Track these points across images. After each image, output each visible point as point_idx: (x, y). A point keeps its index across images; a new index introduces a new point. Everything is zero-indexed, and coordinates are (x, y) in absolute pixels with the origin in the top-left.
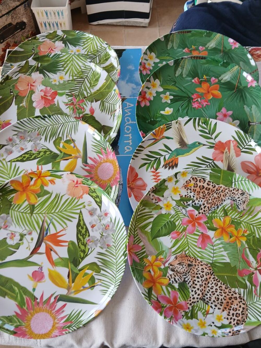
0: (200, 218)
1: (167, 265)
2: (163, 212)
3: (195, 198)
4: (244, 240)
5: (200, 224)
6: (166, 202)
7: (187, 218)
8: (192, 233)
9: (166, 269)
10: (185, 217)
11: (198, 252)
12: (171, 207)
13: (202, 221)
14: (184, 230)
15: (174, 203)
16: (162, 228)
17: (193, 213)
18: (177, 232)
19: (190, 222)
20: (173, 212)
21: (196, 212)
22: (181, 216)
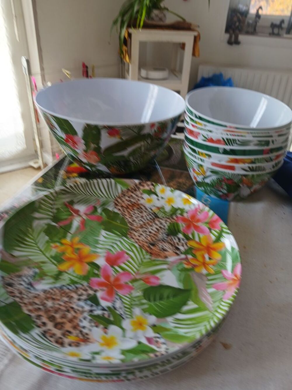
0: (101, 284)
1: (183, 256)
2: (153, 319)
3: (86, 314)
4: (68, 240)
5: (107, 277)
6: (140, 332)
7: (120, 293)
8: (126, 273)
9: (186, 253)
10: (122, 296)
11: (133, 252)
12: (135, 319)
13: (102, 279)
14: (135, 280)
15: (126, 323)
16: (168, 297)
17: (106, 296)
18: (148, 282)
19: (120, 287)
20: (137, 311)
21: (99, 294)
22: (127, 300)
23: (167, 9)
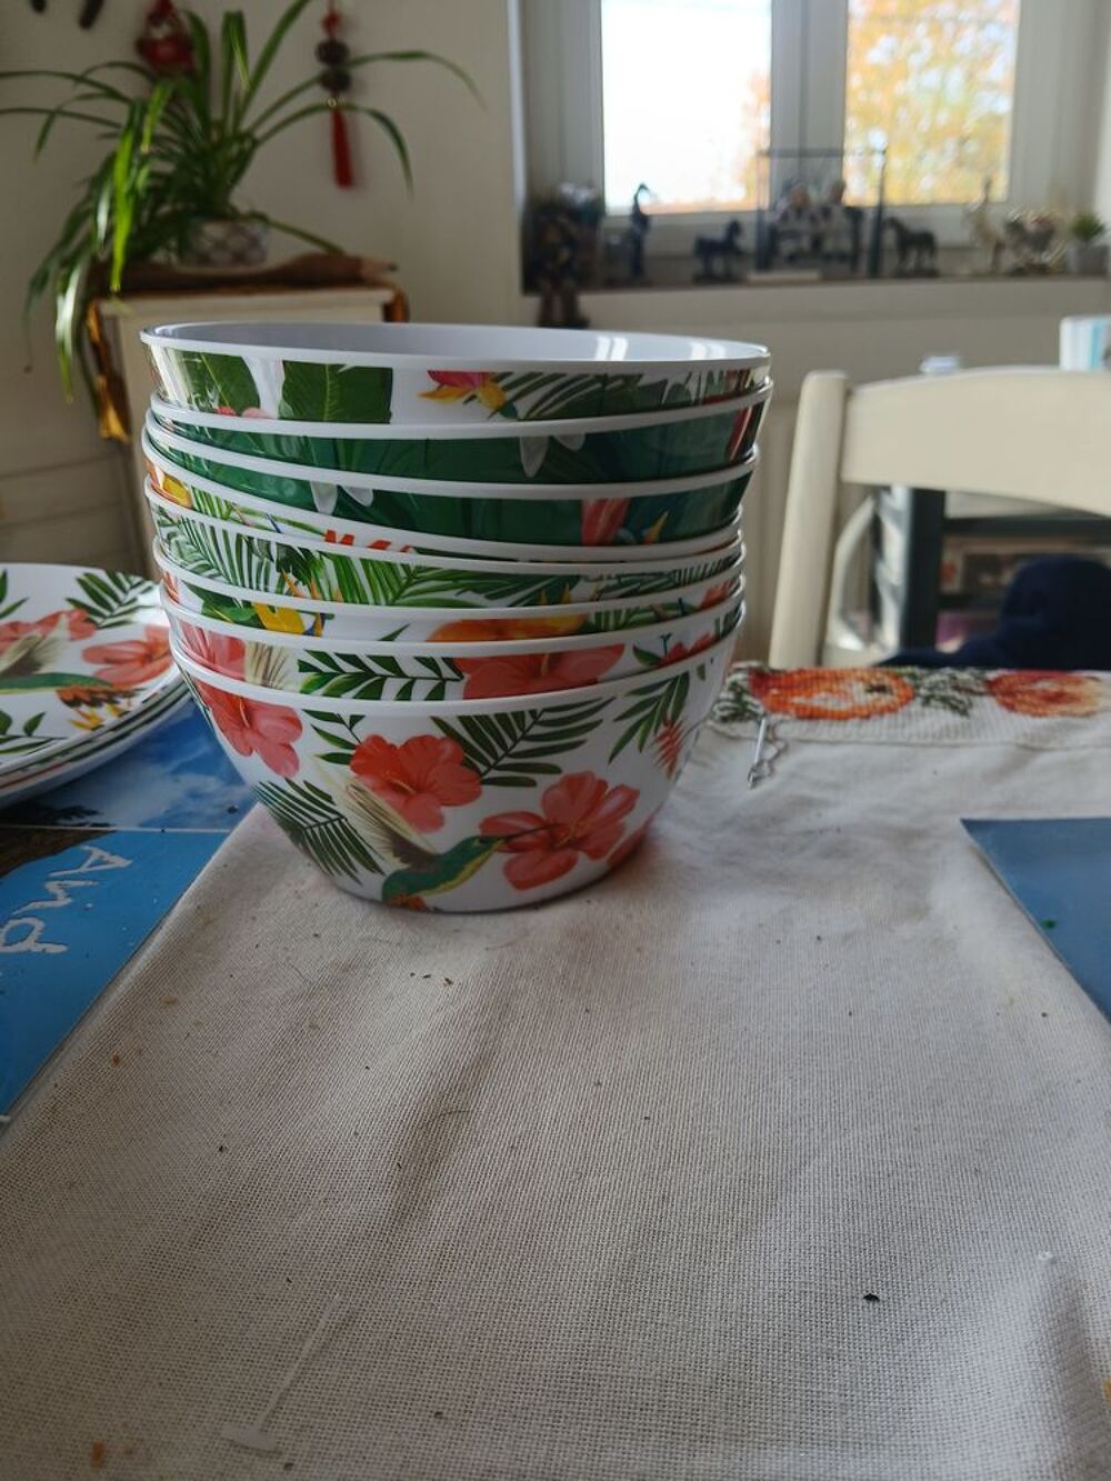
23: (262, 218)
